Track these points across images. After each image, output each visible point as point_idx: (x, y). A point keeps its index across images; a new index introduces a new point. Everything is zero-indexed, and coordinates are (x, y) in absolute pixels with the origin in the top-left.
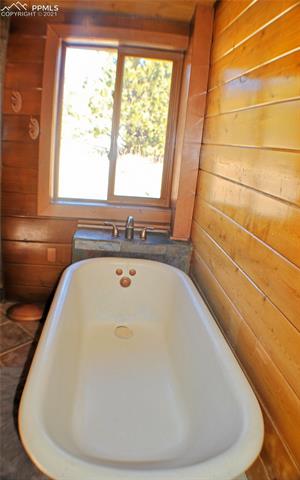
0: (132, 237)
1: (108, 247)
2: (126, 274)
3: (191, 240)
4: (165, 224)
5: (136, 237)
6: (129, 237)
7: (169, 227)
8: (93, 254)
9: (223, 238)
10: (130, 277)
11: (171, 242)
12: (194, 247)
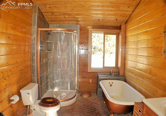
0: (111, 76)
1: (106, 78)
2: (111, 83)
3: (124, 75)
4: (117, 72)
5: (112, 75)
6: (110, 75)
7: (118, 73)
8: (103, 79)
9: (133, 73)
10: (112, 84)
11: (120, 76)
12: (125, 77)
